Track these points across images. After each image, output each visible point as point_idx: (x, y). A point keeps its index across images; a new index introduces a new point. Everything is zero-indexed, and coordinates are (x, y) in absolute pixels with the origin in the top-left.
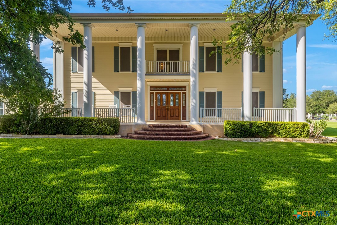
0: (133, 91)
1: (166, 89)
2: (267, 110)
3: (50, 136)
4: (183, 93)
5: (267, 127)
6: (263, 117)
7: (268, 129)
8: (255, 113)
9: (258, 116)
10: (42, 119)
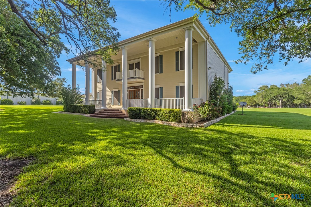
0: (119, 90)
1: (133, 87)
2: (164, 100)
3: (72, 113)
4: (141, 89)
5: (150, 112)
6: (162, 105)
7: (151, 113)
8: (157, 103)
9: (158, 104)
10: (75, 106)
